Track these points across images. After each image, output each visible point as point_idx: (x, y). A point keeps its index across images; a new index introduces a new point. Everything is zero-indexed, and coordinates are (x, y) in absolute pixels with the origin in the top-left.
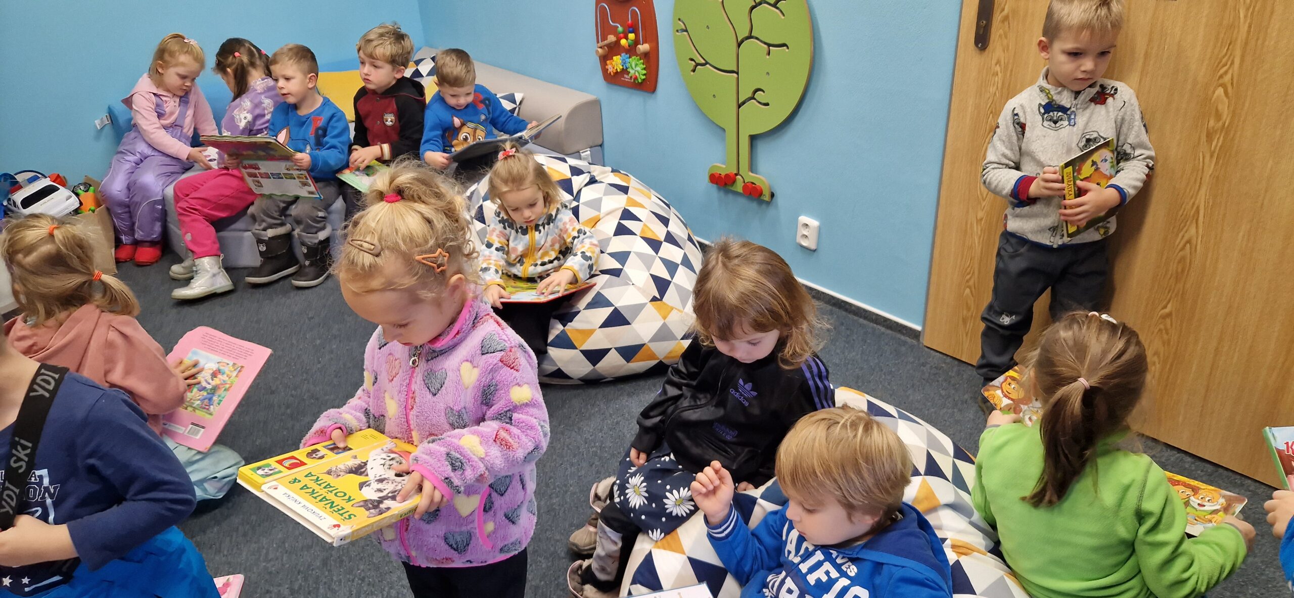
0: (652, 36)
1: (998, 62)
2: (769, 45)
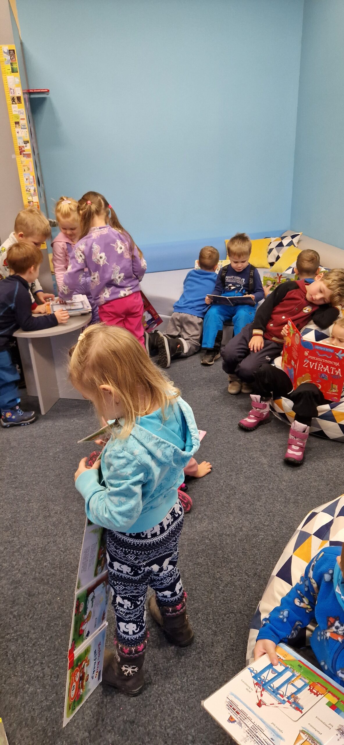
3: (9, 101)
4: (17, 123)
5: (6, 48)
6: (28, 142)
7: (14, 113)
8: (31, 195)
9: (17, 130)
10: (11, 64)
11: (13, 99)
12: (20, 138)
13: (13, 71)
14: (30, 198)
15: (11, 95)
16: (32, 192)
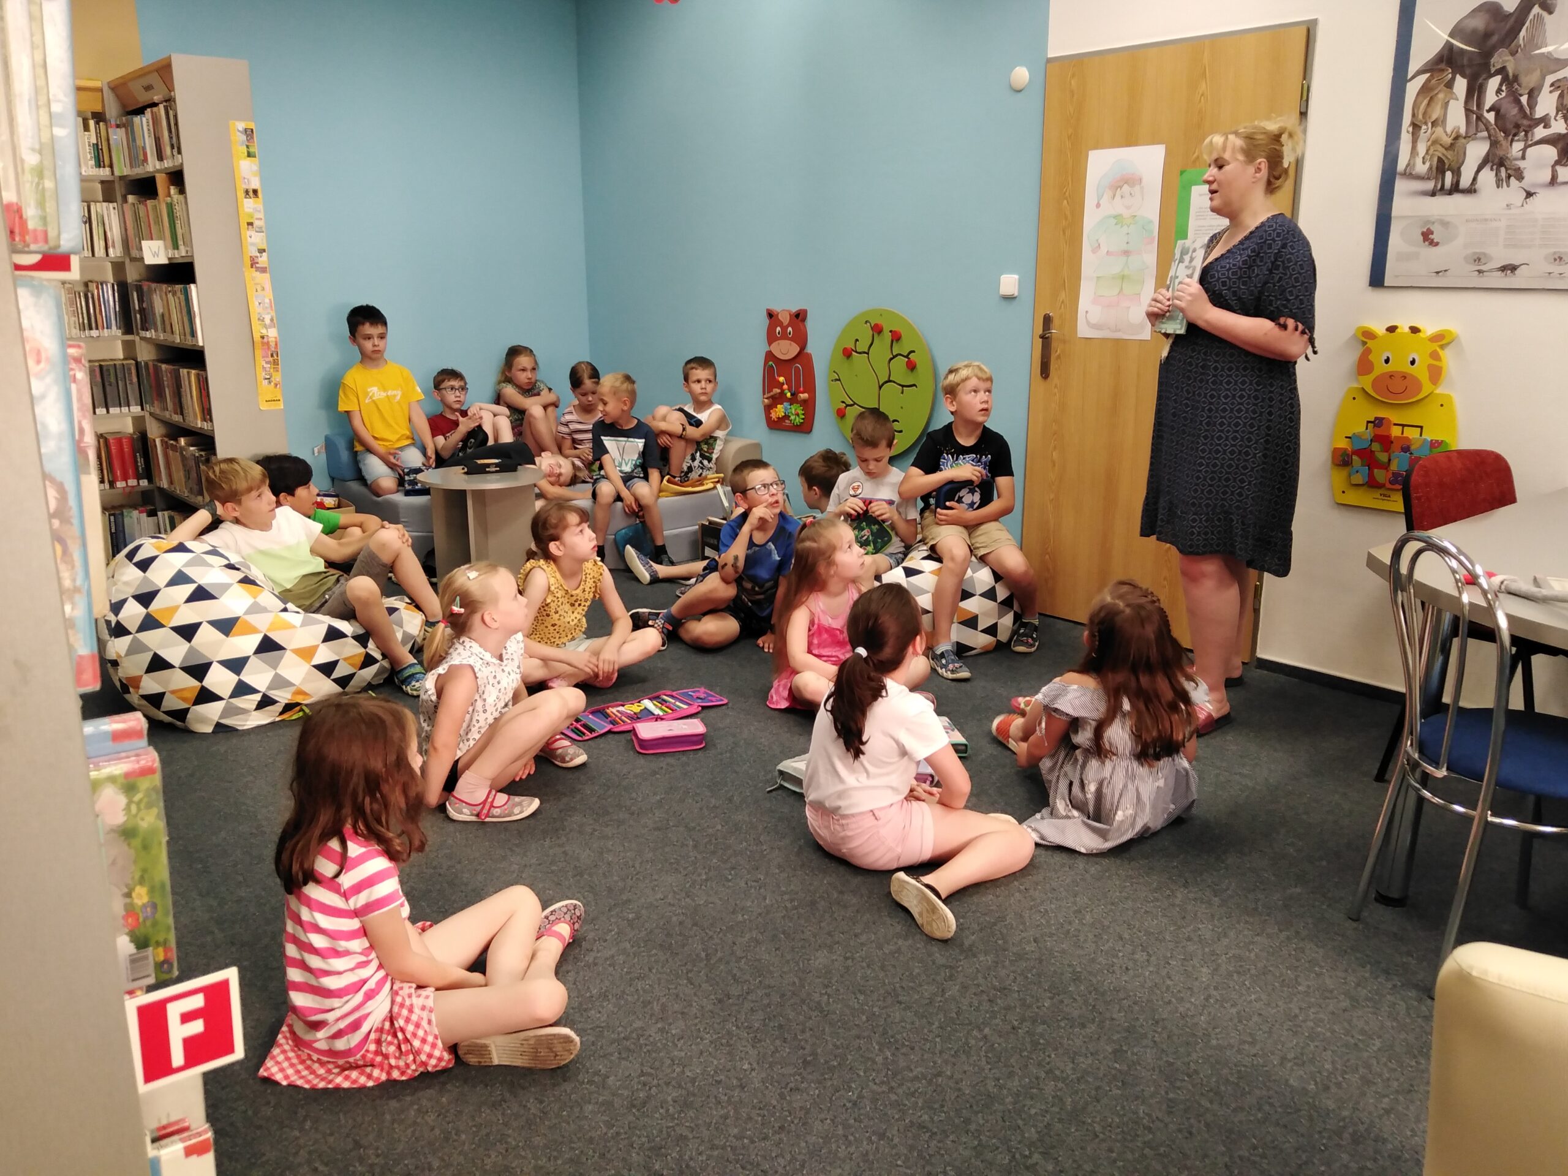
0: (811, 388)
1: (1056, 386)
2: (903, 386)
3: (241, 194)
4: (250, 224)
5: (241, 126)
6: (264, 251)
7: (247, 210)
8: (265, 327)
9: (249, 233)
10: (248, 147)
11: (247, 192)
12: (253, 244)
13: (249, 155)
14: (264, 331)
15: (245, 187)
16: (267, 321)
